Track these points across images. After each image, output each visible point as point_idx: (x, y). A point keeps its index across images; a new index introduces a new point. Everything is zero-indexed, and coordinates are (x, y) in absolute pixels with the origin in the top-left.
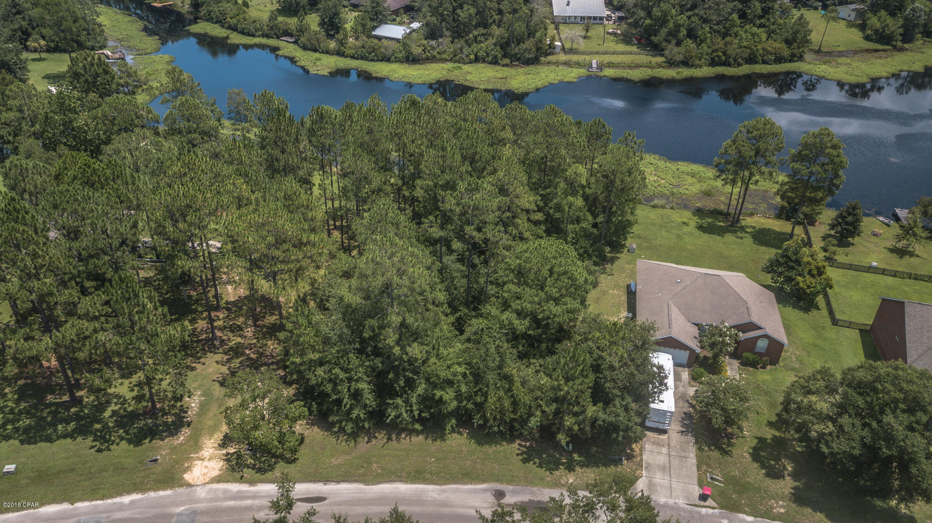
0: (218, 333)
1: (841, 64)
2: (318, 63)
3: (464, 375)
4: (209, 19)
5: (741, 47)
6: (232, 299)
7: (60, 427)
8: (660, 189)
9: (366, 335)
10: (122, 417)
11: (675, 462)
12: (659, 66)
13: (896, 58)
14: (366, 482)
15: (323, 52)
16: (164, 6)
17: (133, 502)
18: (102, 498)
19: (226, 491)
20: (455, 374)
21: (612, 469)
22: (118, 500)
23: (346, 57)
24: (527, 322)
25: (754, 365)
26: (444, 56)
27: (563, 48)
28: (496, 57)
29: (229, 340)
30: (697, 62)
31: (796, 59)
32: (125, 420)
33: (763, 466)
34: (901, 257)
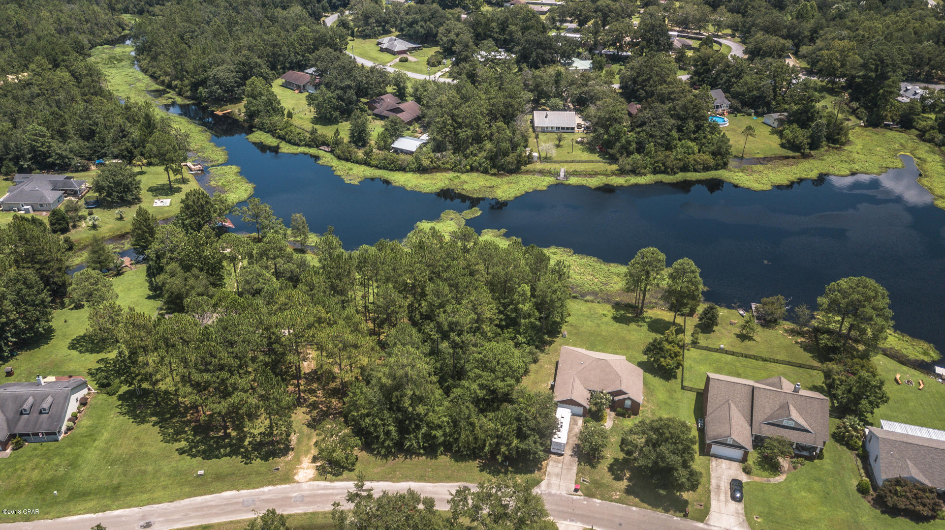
0: (302, 395)
1: (754, 172)
2: (351, 173)
3: (448, 422)
4: (262, 128)
5: (677, 159)
6: (307, 371)
7: (222, 450)
8: (593, 287)
9: (393, 401)
10: (255, 445)
11: (564, 472)
12: (613, 173)
13: (800, 165)
14: (394, 482)
15: (353, 162)
16: (224, 114)
17: (270, 491)
18: (253, 488)
19: (318, 486)
20: (443, 422)
21: (528, 476)
22: (261, 489)
23: (372, 167)
24: (484, 392)
25: (623, 415)
26: (447, 166)
27: (540, 157)
28: (486, 168)
29: (309, 398)
30: (643, 171)
31: (720, 167)
32: (258, 446)
33: (613, 474)
34: (743, 341)
